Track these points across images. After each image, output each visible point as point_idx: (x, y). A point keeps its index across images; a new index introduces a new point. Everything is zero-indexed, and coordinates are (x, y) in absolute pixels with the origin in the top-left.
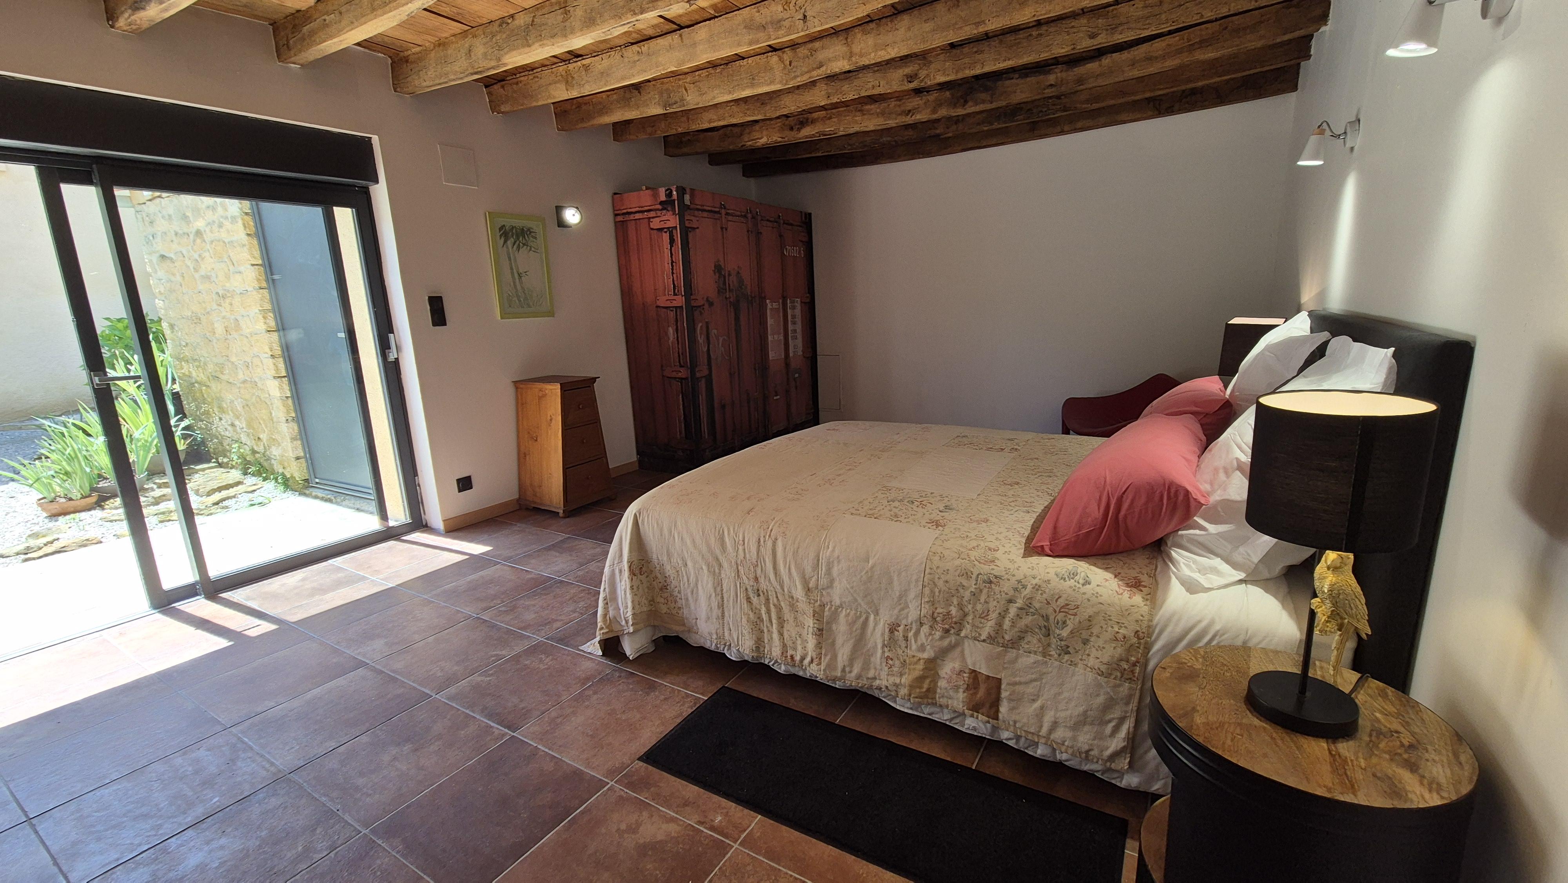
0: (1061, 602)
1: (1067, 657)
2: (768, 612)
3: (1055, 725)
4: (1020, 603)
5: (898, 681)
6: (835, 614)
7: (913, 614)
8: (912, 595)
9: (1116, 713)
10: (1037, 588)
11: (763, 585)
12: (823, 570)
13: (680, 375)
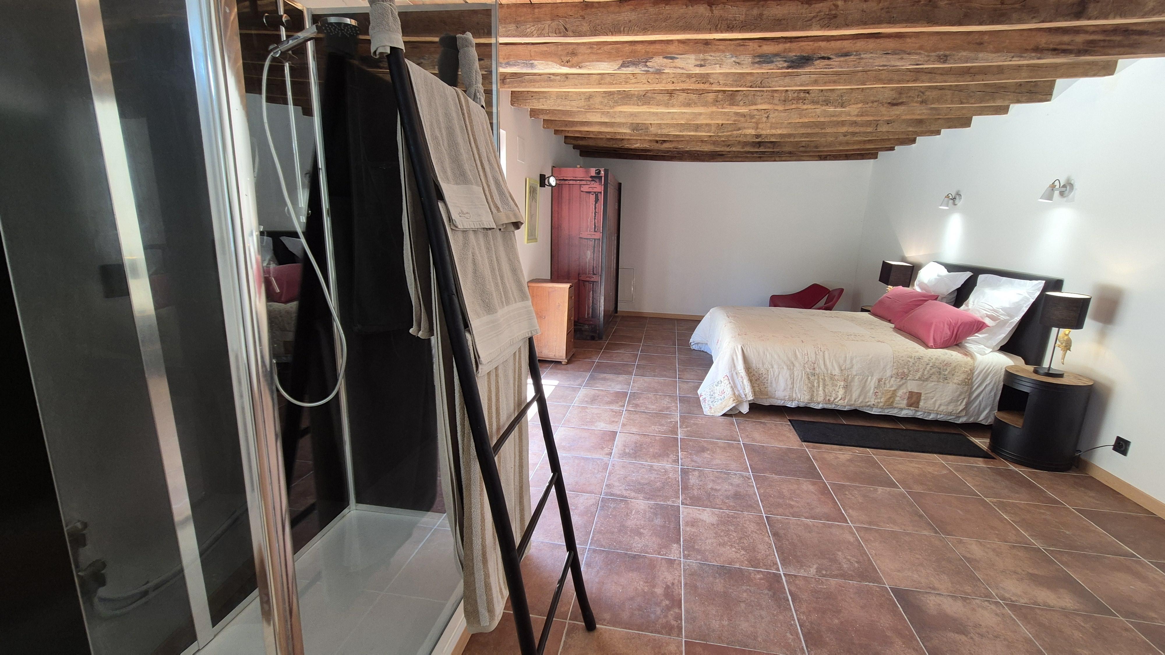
0: (945, 362)
1: (946, 381)
2: (818, 382)
3: (940, 405)
4: (931, 364)
5: (879, 401)
6: (853, 378)
7: (888, 373)
8: (889, 367)
9: (962, 397)
10: (936, 359)
11: (817, 371)
12: (848, 362)
13: (592, 279)
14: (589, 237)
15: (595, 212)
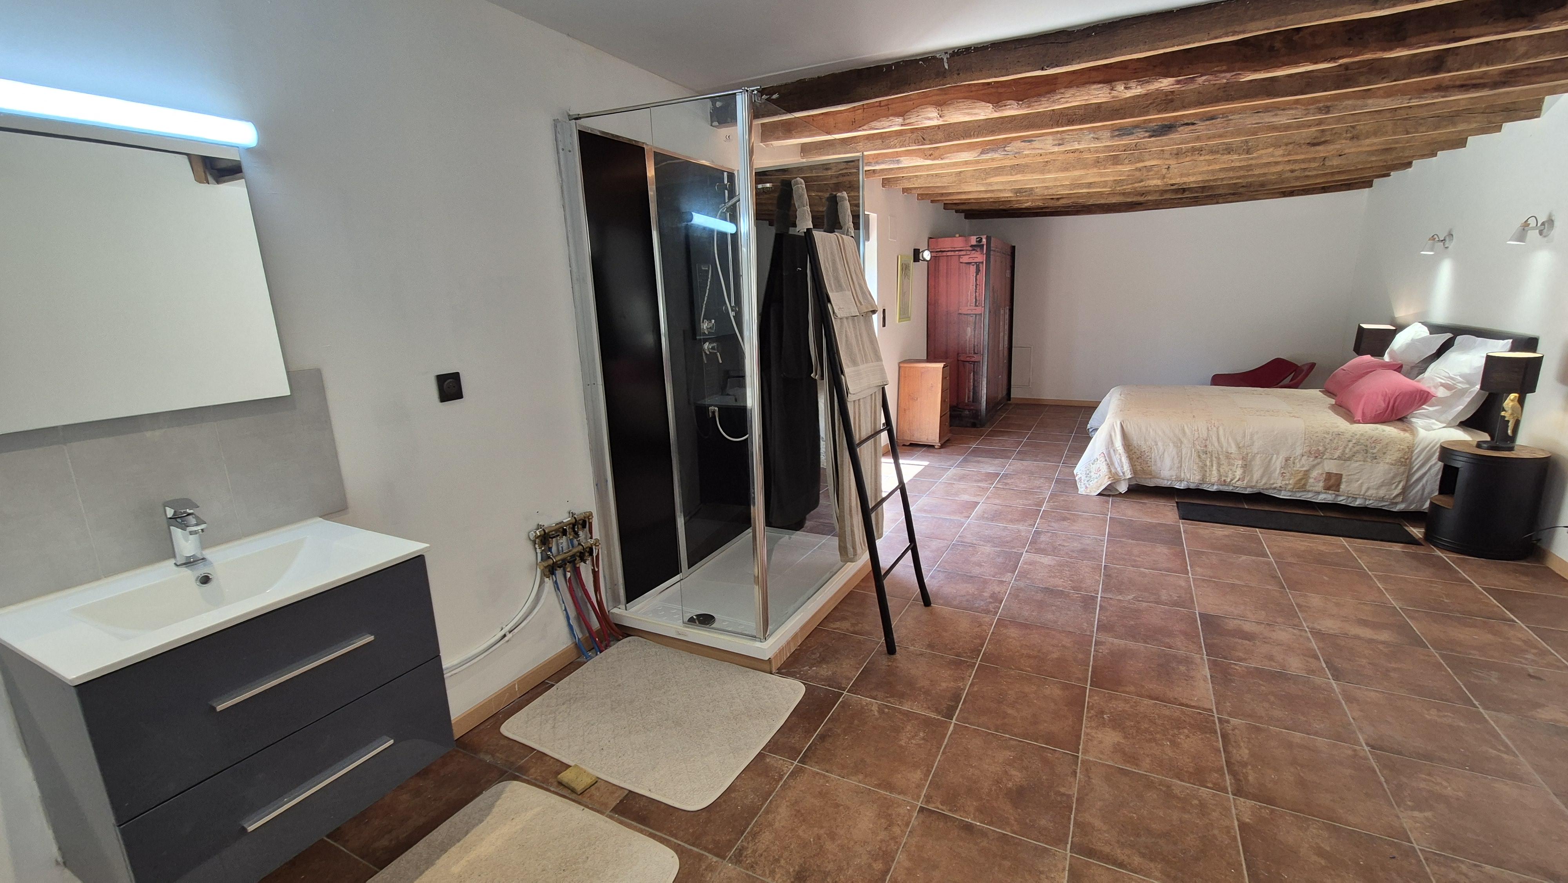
0: (1374, 439)
1: (1375, 460)
2: (1211, 461)
3: (1368, 489)
4: (1354, 441)
5: (1287, 482)
6: (1254, 457)
7: (1299, 451)
8: (1298, 444)
9: (1398, 479)
10: (1362, 435)
11: (1210, 448)
12: (1248, 437)
13: (973, 359)
14: (969, 312)
15: (976, 285)
